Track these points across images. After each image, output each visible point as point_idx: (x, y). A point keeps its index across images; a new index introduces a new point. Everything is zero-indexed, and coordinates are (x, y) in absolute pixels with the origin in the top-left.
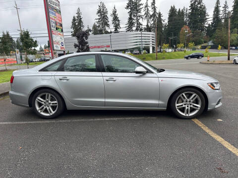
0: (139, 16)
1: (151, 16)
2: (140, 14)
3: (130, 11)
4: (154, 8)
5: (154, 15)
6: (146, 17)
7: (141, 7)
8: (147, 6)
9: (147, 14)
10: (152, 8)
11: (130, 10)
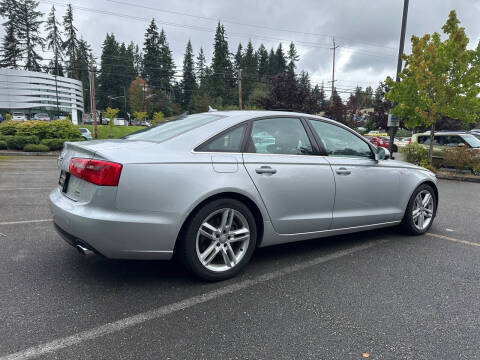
0: (34, 39)
1: (64, 45)
2: (35, 33)
3: (9, 23)
4: (72, 31)
5: (70, 44)
6: (52, 43)
7: (38, 19)
8: (52, 21)
9: (54, 37)
10: (67, 29)
11: (7, 20)
